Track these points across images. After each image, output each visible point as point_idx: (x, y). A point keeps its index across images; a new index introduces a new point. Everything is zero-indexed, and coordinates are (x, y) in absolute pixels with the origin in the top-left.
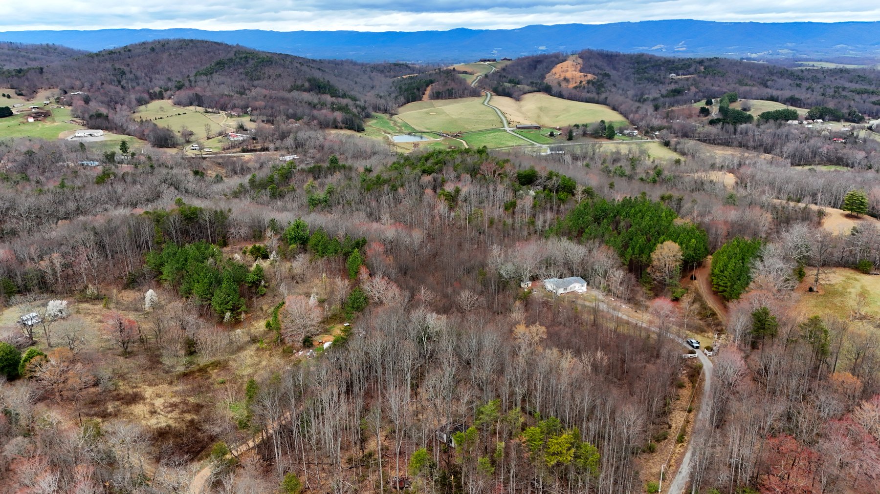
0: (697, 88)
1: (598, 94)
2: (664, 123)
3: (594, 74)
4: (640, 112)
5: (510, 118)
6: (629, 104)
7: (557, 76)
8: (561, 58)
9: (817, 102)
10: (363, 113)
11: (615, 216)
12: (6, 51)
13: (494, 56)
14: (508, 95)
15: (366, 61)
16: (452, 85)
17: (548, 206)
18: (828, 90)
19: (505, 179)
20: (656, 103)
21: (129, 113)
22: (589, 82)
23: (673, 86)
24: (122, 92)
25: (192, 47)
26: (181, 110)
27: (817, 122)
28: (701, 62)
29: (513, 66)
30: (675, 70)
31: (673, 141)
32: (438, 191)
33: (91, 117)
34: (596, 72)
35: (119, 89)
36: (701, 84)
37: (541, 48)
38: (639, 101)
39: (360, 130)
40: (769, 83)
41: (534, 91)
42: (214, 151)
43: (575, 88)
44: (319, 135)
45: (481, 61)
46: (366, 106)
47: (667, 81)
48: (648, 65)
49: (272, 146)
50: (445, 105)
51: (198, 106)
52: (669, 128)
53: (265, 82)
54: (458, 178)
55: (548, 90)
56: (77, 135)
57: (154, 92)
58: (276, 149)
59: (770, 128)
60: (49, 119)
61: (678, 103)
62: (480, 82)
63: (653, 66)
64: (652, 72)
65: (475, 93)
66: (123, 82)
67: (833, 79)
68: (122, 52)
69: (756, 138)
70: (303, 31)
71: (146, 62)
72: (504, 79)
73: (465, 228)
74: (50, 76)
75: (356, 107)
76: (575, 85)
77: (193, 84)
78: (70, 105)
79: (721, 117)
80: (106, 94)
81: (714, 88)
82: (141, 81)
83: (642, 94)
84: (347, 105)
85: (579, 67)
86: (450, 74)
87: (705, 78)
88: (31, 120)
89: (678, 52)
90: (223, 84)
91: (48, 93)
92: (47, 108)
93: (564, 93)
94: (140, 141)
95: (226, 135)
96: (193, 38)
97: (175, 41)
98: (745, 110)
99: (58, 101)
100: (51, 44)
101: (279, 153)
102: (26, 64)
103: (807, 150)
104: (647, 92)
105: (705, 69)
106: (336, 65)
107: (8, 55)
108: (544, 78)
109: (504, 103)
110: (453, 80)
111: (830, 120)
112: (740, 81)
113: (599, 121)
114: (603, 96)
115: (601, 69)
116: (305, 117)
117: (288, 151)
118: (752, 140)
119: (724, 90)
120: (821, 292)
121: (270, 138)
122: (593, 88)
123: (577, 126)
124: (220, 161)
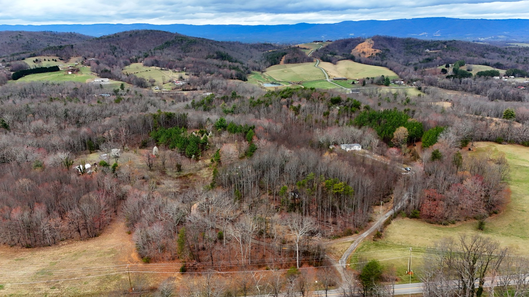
0: (441, 58)
1: (382, 61)
2: (420, 77)
3: (380, 50)
4: (406, 71)
5: (330, 74)
6: (399, 66)
7: (358, 51)
8: (361, 40)
9: (512, 66)
10: (247, 71)
11: (379, 118)
12: (49, 36)
13: (323, 39)
14: (330, 61)
15: (247, 42)
16: (297, 56)
17: (346, 114)
18: (520, 59)
19: (324, 101)
20: (416, 66)
21: (120, 70)
22: (377, 54)
23: (427, 57)
24: (115, 59)
25: (152, 34)
26: (148, 68)
27: (511, 78)
28: (445, 43)
29: (332, 45)
30: (429, 48)
31: (423, 87)
32: (289, 106)
33: (102, 72)
34: (382, 49)
35: (113, 57)
36: (444, 56)
37: (351, 35)
38: (406, 65)
39: (245, 80)
40: (486, 55)
41: (344, 59)
42: (167, 90)
43: (369, 57)
44: (224, 82)
45: (314, 42)
46: (248, 67)
47: (424, 54)
48: (413, 44)
49: (198, 88)
50: (292, 67)
51: (157, 66)
52: (422, 80)
53: (192, 54)
54: (300, 100)
55: (353, 59)
56: (95, 81)
57: (133, 59)
58: (201, 89)
59: (481, 81)
60: (79, 72)
61: (429, 66)
62: (313, 54)
63: (416, 45)
64: (415, 49)
65: (310, 60)
66: (116, 53)
67: (525, 53)
68: (114, 36)
69: (473, 86)
70: (209, 25)
71: (127, 42)
72: (327, 52)
73: (303, 124)
74: (77, 50)
75: (243, 68)
76: (368, 56)
77: (153, 54)
78: (89, 65)
79: (453, 74)
80: (107, 60)
81: (451, 58)
82: (125, 53)
83: (408, 61)
84: (238, 67)
85: (372, 46)
86: (296, 50)
87: (447, 52)
88: (70, 73)
89: (435, 37)
90: (170, 54)
91: (76, 59)
92: (77, 67)
93: (362, 60)
94: (128, 84)
95: (173, 82)
96: (152, 29)
97: (142, 31)
98: (469, 70)
99: (82, 63)
100: (73, 32)
101: (203, 91)
102: (61, 43)
103: (501, 93)
104: (411, 60)
105: (447, 47)
106: (231, 44)
107: (51, 38)
108: (351, 52)
109: (327, 66)
110: (298, 53)
111: (519, 77)
112: (468, 54)
113: (381, 75)
114: (385, 62)
115: (385, 47)
116: (216, 73)
117: (208, 90)
118: (470, 87)
119: (457, 59)
120: (474, 151)
121: (198, 83)
122: (379, 57)
123: (368, 78)
124: (172, 95)
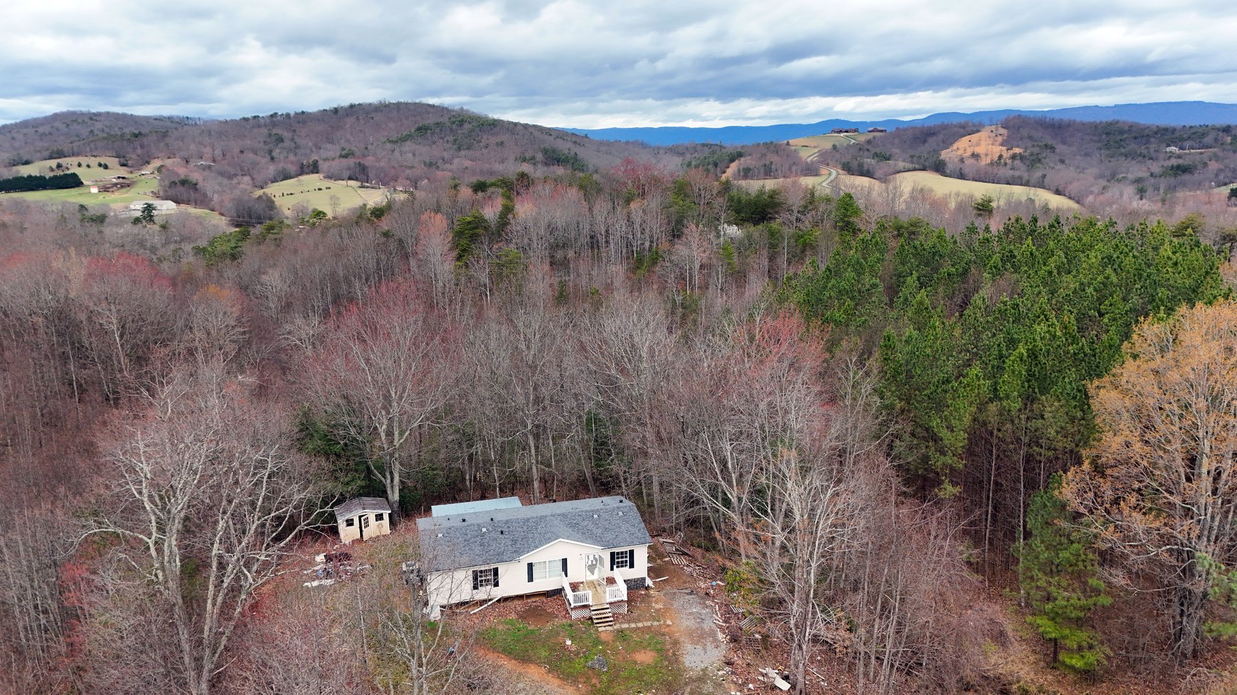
0: (1220, 164)
1: (1029, 172)
3: (1025, 147)
6: (1086, 184)
7: (960, 152)
8: (970, 128)
13: (858, 127)
14: (868, 173)
16: (771, 159)
20: (1141, 184)
22: (1014, 157)
24: (265, 163)
26: (326, 184)
28: (1226, 130)
29: (885, 138)
30: (1177, 142)
34: (1031, 145)
35: (264, 159)
36: (1227, 161)
41: (915, 170)
43: (992, 164)
45: (834, 132)
47: (1162, 156)
48: (1125, 136)
53: (475, 152)
56: (132, 207)
61: (1184, 186)
62: (822, 156)
63: (1135, 138)
64: (1133, 145)
65: (809, 169)
66: (275, 152)
72: (866, 153)
76: (989, 161)
83: (1115, 173)
85: (1000, 139)
86: (779, 149)
87: (1234, 152)
88: (95, 190)
90: (412, 152)
93: (966, 171)
104: (1123, 169)
105: (1233, 140)
108: (940, 153)
110: (778, 154)
115: (1039, 141)
122: (1021, 164)
